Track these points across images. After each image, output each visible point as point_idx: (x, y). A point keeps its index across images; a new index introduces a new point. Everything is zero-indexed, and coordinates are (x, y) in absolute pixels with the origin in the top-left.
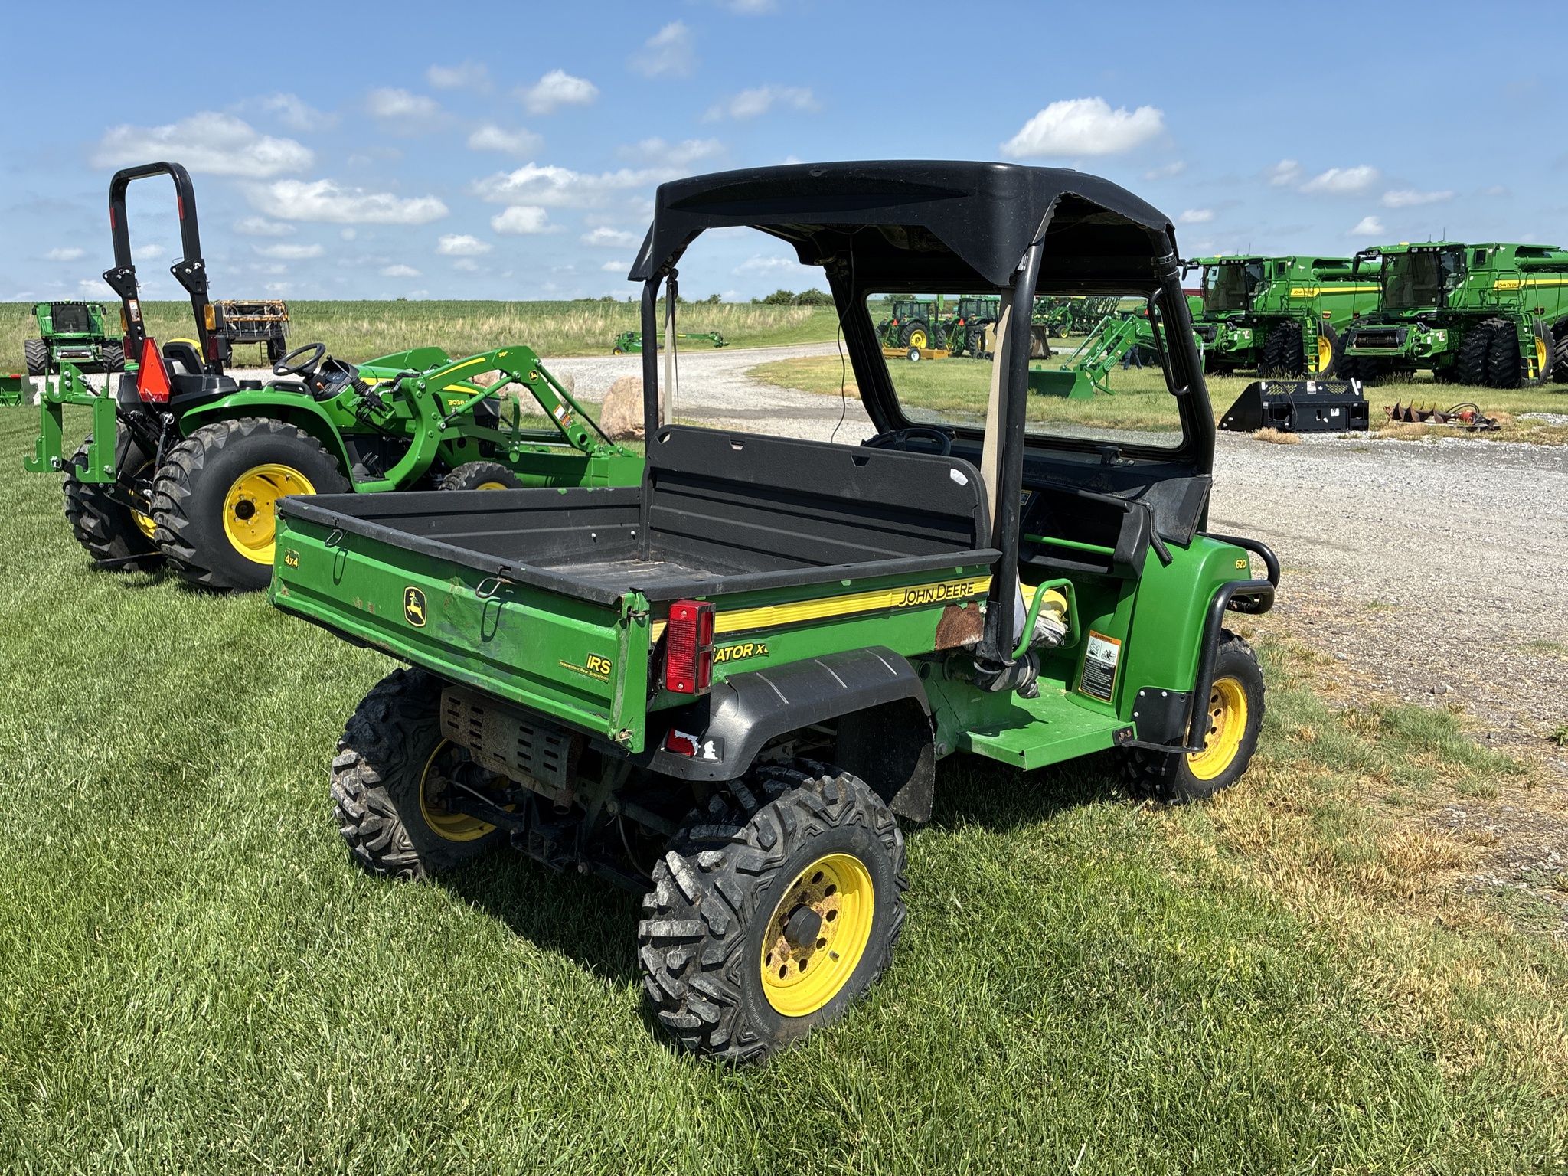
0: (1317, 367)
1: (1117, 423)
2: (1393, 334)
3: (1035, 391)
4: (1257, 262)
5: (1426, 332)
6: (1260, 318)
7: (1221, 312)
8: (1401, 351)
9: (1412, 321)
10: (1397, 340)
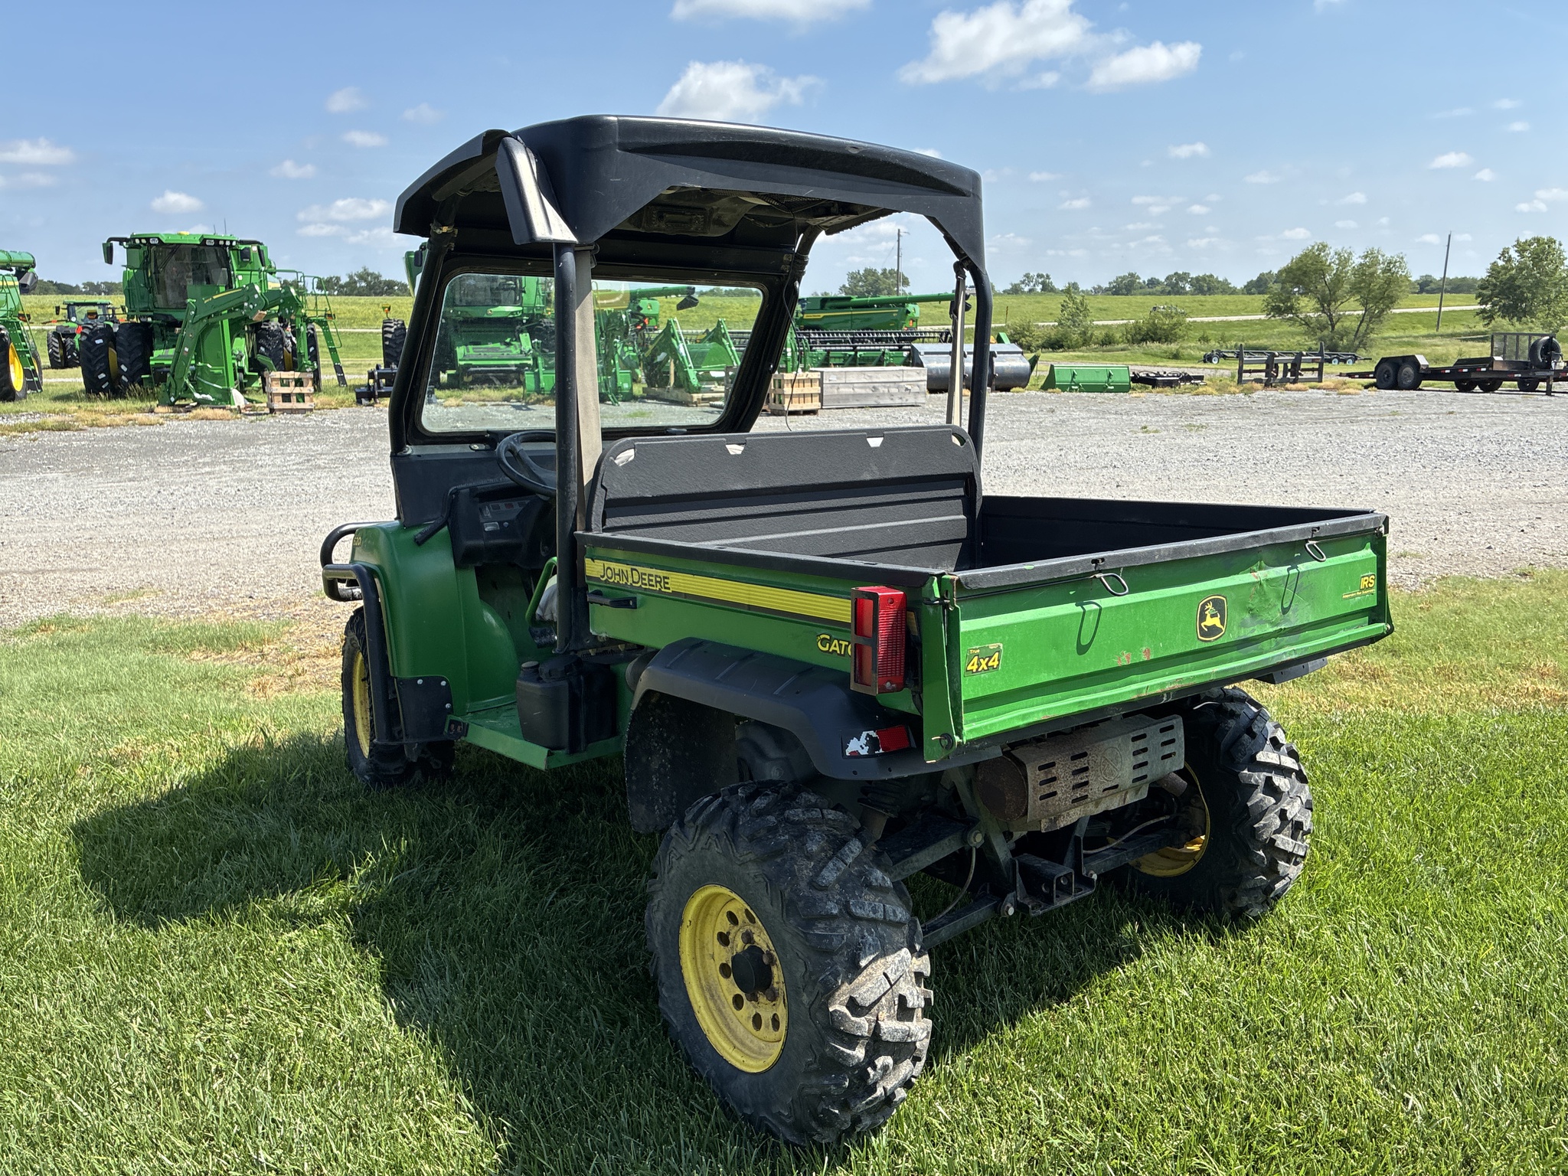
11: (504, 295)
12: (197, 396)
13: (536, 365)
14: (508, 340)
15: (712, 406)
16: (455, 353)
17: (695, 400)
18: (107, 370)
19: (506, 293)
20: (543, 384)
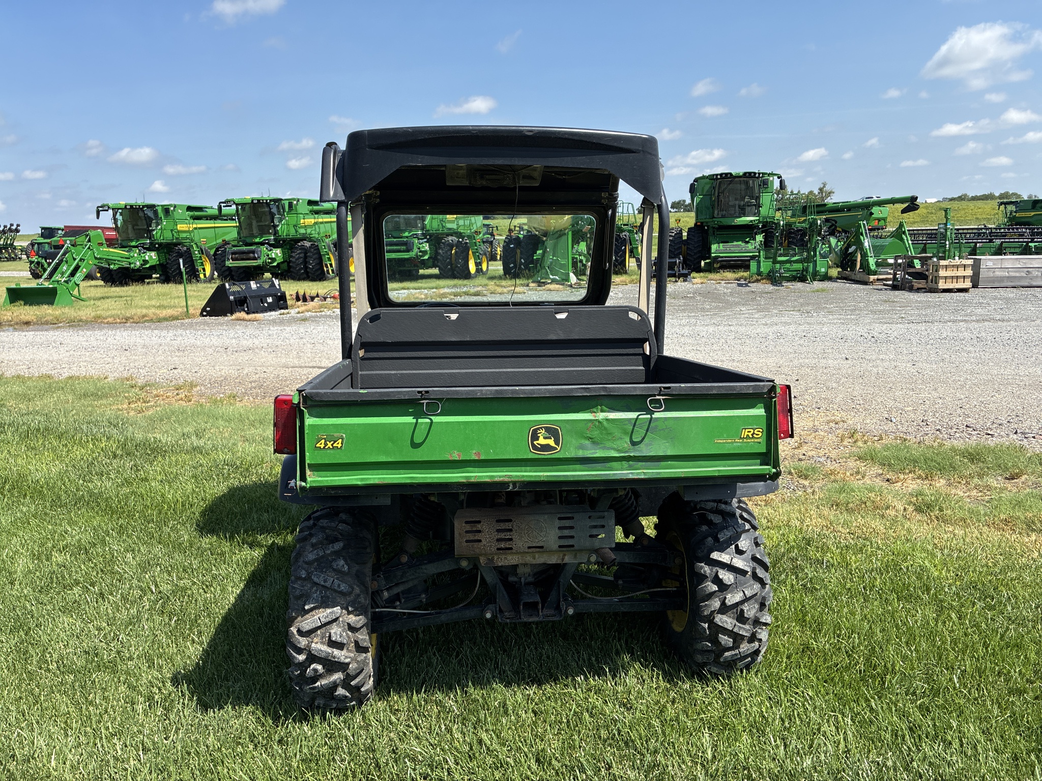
0: (205, 275)
1: (127, 319)
2: (253, 252)
3: (22, 303)
4: (151, 207)
5: (271, 250)
6: (160, 244)
7: (132, 241)
8: (259, 262)
9: (262, 244)
10: (256, 255)
11: (748, 209)
12: (551, 277)
13: (759, 256)
14: (747, 240)
15: (885, 285)
16: (710, 248)
17: (871, 280)
18: (515, 263)
19: (749, 208)
20: (762, 270)
